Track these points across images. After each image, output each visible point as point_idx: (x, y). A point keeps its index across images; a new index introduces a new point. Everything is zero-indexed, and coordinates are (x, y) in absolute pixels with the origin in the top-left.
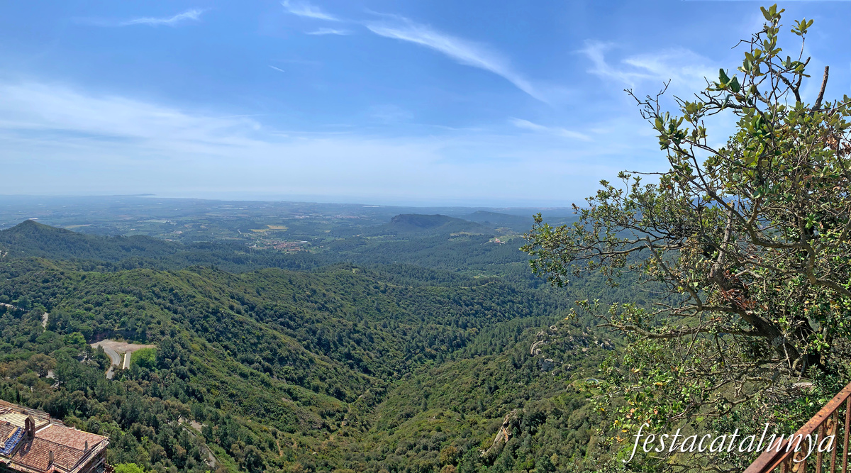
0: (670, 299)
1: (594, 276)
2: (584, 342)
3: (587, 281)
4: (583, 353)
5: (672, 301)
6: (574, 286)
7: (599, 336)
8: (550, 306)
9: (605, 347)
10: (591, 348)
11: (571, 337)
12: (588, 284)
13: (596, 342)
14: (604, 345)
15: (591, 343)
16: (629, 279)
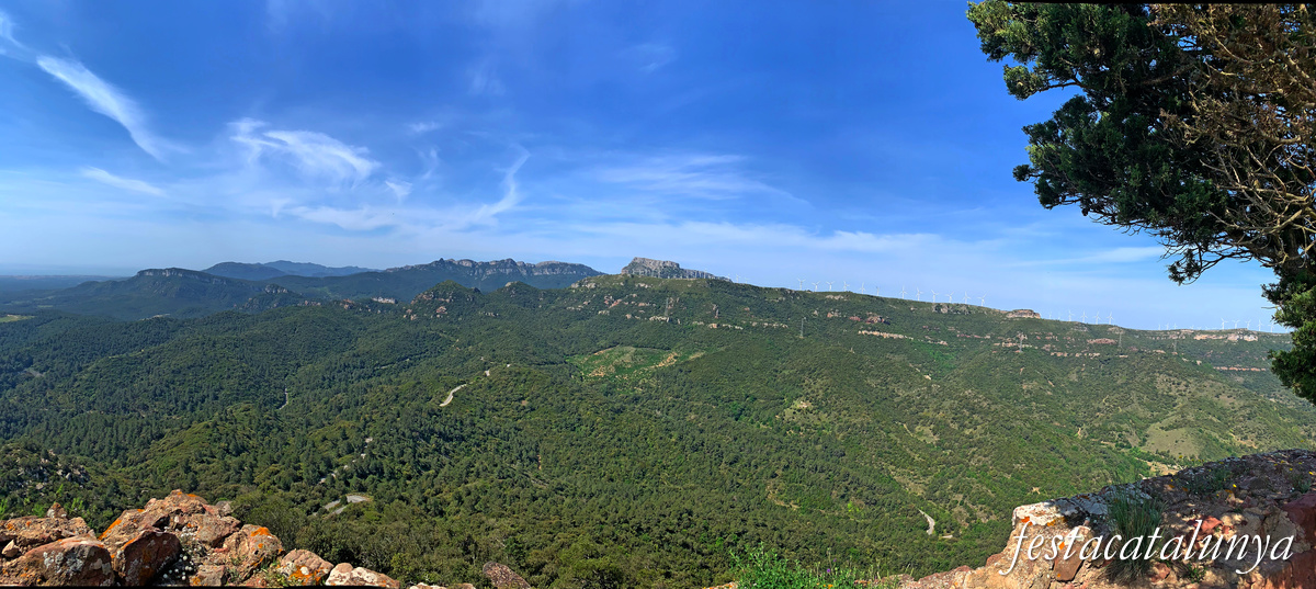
0: (177, 401)
1: (86, 372)
2: (41, 473)
3: (75, 380)
4: (37, 491)
5: (179, 403)
6: (56, 388)
7: (65, 463)
8: (16, 421)
9: (72, 479)
10: (51, 482)
11: (21, 469)
12: (77, 384)
13: (60, 473)
14: (71, 476)
15: (52, 474)
16: (132, 374)
